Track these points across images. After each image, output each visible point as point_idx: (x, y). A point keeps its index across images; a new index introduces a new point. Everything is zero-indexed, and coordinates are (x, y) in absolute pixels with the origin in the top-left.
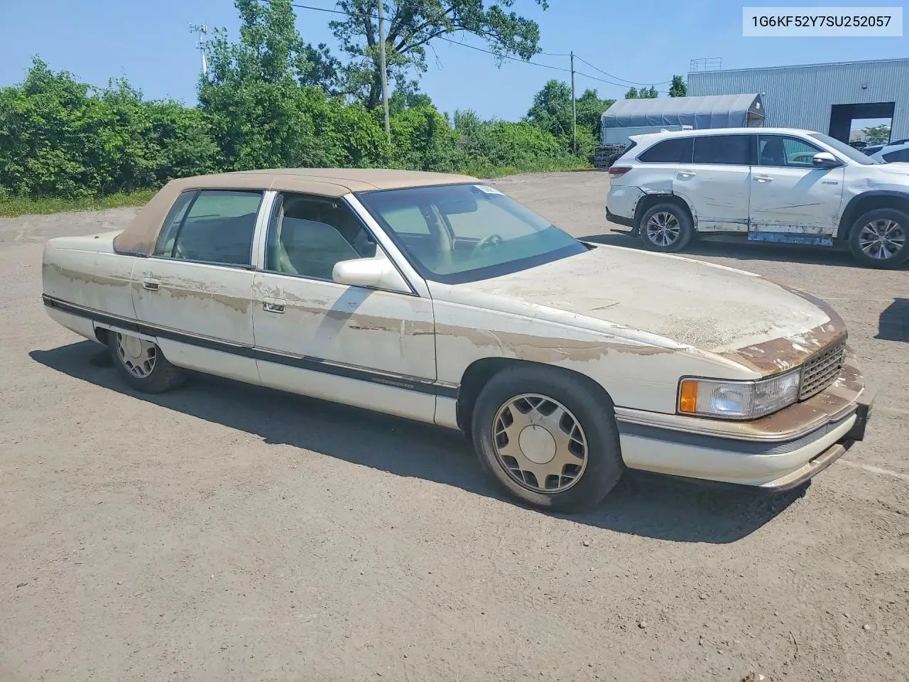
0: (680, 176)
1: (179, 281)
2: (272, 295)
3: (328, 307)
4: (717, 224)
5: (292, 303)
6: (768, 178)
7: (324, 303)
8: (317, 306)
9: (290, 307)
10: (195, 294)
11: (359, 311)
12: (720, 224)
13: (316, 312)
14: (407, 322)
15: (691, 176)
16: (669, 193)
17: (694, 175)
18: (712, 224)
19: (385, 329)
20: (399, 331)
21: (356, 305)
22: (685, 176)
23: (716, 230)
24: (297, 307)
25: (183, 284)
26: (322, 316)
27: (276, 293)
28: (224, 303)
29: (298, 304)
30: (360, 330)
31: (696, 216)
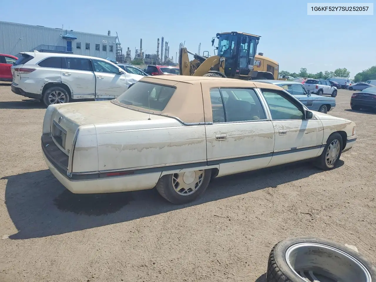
0: (64, 75)
1: (239, 132)
2: (281, 129)
3: (299, 129)
4: (82, 96)
5: (288, 130)
6: (102, 77)
7: (297, 128)
8: (296, 129)
9: (288, 131)
10: (248, 136)
11: (307, 128)
12: (83, 95)
13: (296, 131)
14: (318, 128)
15: (69, 75)
16: (60, 82)
17: (70, 75)
18: (79, 96)
19: (313, 131)
20: (316, 131)
21: (306, 126)
22: (66, 74)
23: (81, 98)
24: (291, 131)
25: (241, 133)
26: (298, 132)
27: (283, 127)
28: (263, 137)
29: (291, 130)
30: (308, 134)
31: (73, 93)
